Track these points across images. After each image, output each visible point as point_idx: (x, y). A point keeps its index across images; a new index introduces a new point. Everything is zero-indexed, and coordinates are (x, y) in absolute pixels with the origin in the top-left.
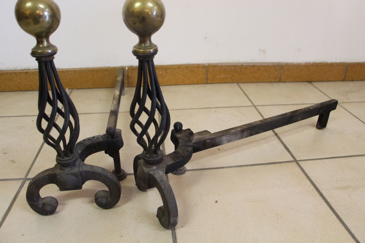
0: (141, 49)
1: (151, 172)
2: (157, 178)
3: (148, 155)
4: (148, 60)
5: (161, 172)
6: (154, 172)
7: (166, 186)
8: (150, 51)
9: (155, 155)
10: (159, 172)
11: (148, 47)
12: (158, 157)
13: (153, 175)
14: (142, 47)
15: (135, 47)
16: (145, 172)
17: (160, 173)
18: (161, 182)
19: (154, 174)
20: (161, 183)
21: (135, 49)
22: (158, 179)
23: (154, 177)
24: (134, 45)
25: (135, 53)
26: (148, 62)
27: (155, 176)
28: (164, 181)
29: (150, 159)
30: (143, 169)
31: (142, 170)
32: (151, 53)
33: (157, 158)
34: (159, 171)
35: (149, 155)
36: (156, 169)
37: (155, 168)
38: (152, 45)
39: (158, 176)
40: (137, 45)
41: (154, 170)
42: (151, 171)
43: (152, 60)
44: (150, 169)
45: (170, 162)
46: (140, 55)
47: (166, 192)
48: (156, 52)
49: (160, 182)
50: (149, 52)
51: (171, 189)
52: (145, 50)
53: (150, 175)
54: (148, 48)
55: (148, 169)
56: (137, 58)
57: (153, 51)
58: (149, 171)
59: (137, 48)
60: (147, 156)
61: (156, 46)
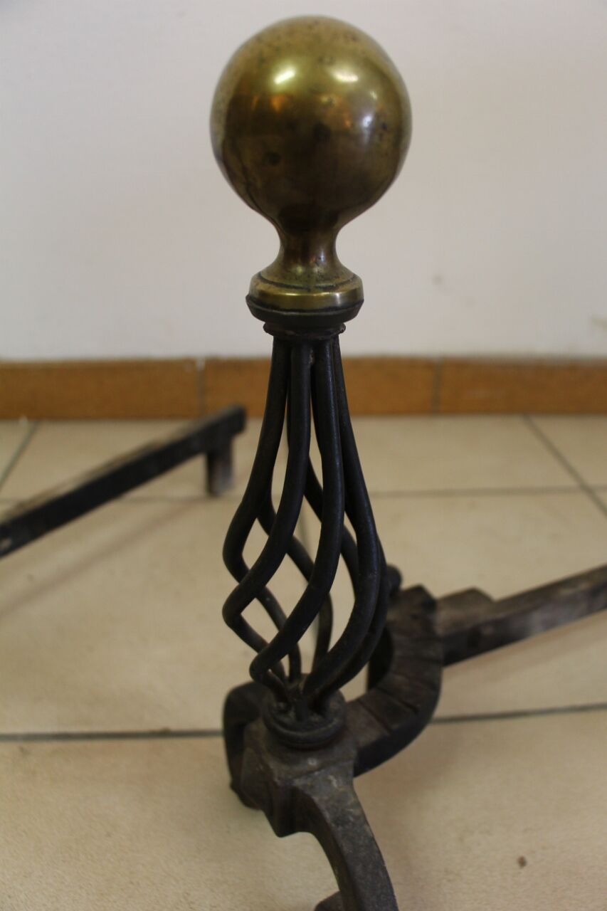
0: (289, 288)
1: (298, 783)
2: (322, 807)
3: (290, 717)
4: (320, 338)
5: (338, 782)
6: (308, 782)
7: (361, 843)
8: (334, 298)
9: (316, 718)
10: (330, 782)
11: (324, 278)
12: (330, 726)
13: (308, 792)
14: (297, 278)
15: (260, 277)
16: (276, 780)
17: (335, 784)
18: (337, 825)
19: (312, 787)
20: (340, 828)
21: (262, 287)
22: (328, 809)
23: (312, 801)
24: (256, 271)
25: (261, 304)
26: (319, 349)
27: (316, 799)
28: (350, 821)
29: (299, 734)
30: (267, 767)
31: (262, 767)
32: (336, 308)
33: (323, 729)
34: (331, 777)
35: (292, 714)
36: (319, 769)
37: (313, 763)
38: (336, 273)
39: (326, 798)
40: (269, 270)
41: (309, 773)
42: (299, 775)
43: (336, 339)
44: (298, 768)
45: (369, 734)
46: (285, 313)
47: (358, 869)
48: (353, 304)
49: (333, 825)
50: (329, 304)
51: (377, 854)
52: (310, 295)
53: (294, 792)
54: (323, 284)
55: (285, 768)
56: (267, 329)
57: (342, 297)
58: (290, 777)
59: (272, 283)
60: (286, 720)
61: (355, 277)
